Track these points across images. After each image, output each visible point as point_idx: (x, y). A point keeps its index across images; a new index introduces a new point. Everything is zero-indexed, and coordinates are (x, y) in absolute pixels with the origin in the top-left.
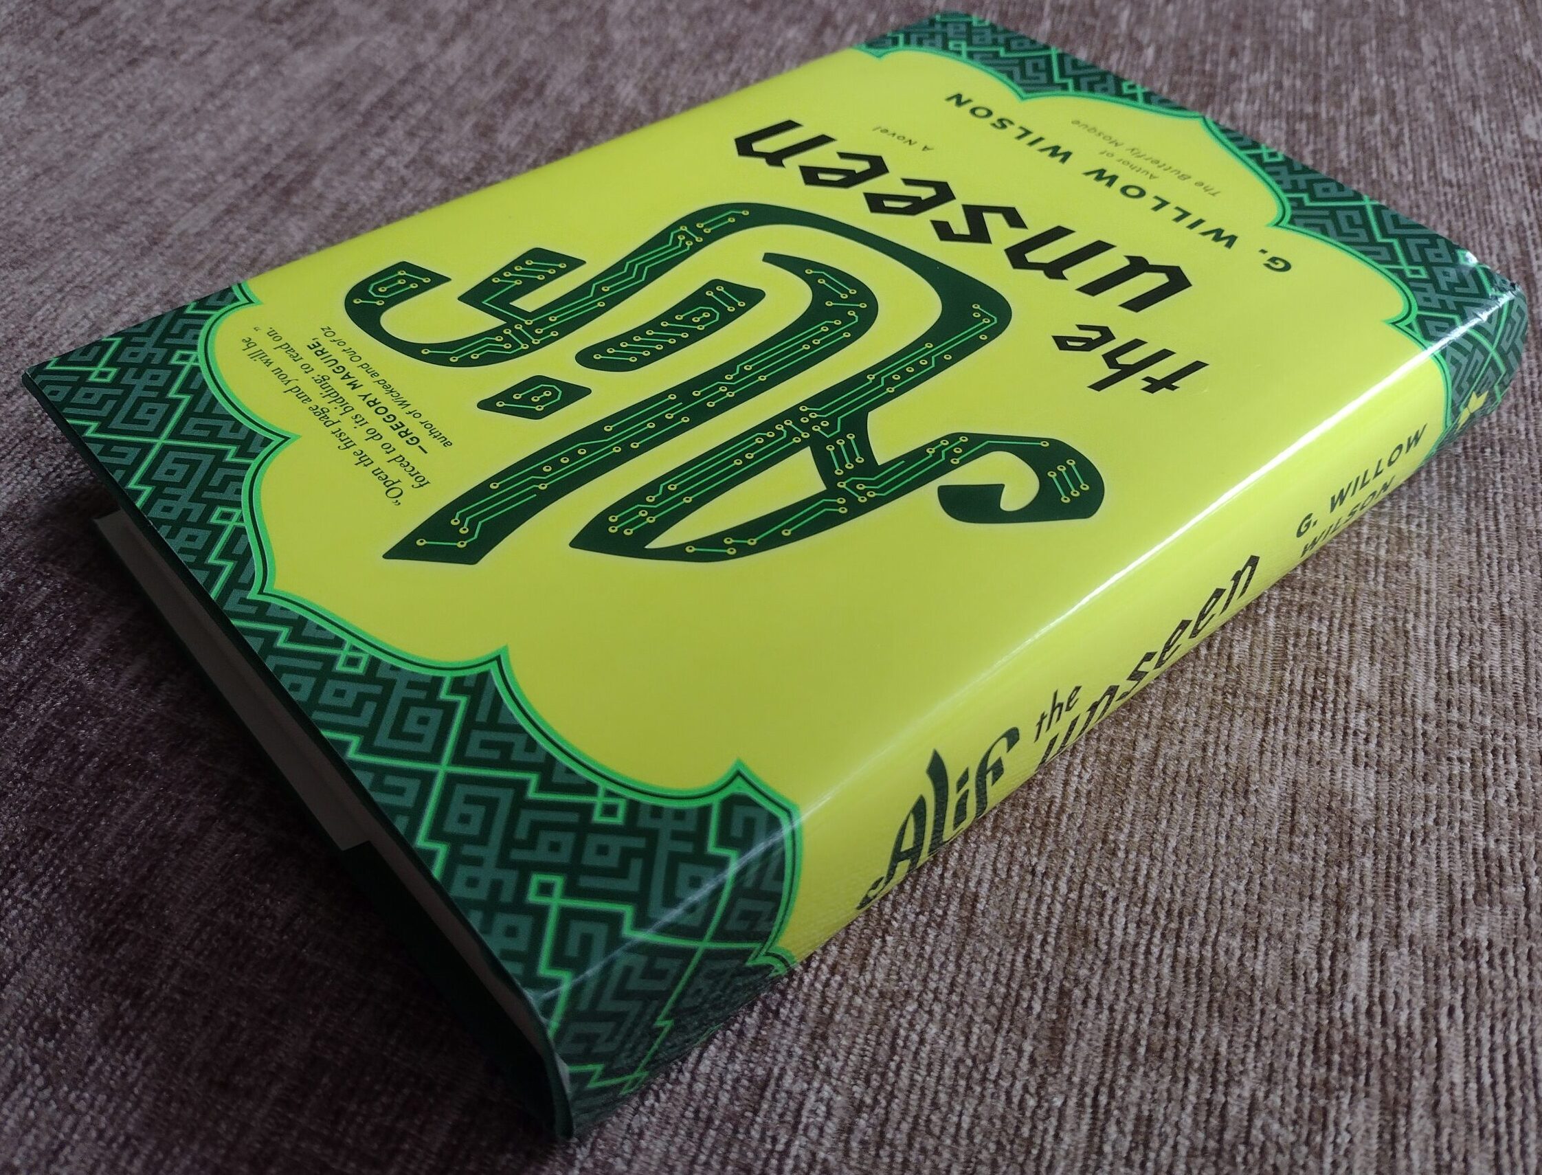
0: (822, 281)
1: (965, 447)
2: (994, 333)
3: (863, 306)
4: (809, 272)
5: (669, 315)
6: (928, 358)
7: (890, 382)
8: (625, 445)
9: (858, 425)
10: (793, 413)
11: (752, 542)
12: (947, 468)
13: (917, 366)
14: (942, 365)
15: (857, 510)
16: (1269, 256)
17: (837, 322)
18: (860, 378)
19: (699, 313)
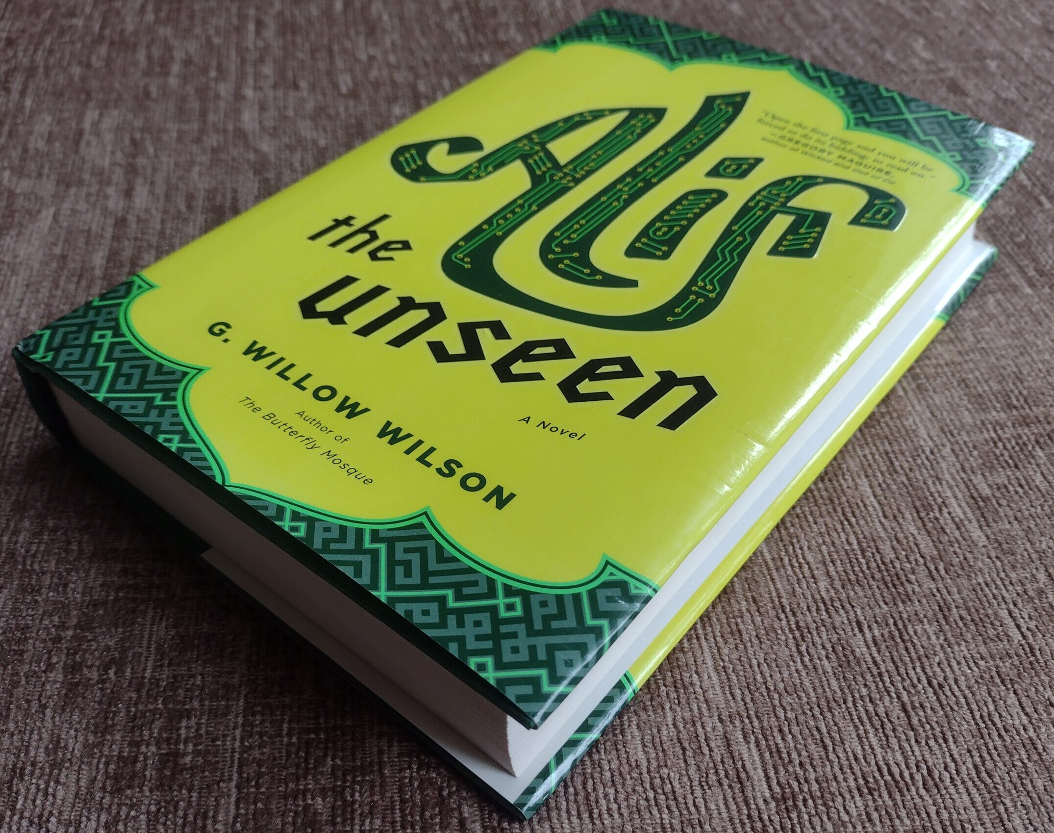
0: (587, 271)
1: (470, 173)
2: (455, 247)
3: (551, 256)
4: (599, 277)
5: (684, 230)
6: (498, 225)
7: (522, 206)
8: (667, 153)
9: (536, 180)
10: (577, 181)
11: (577, 119)
12: (480, 161)
13: (505, 218)
14: (489, 221)
15: (528, 137)
16: (223, 337)
17: (566, 242)
18: (541, 207)
19: (665, 234)
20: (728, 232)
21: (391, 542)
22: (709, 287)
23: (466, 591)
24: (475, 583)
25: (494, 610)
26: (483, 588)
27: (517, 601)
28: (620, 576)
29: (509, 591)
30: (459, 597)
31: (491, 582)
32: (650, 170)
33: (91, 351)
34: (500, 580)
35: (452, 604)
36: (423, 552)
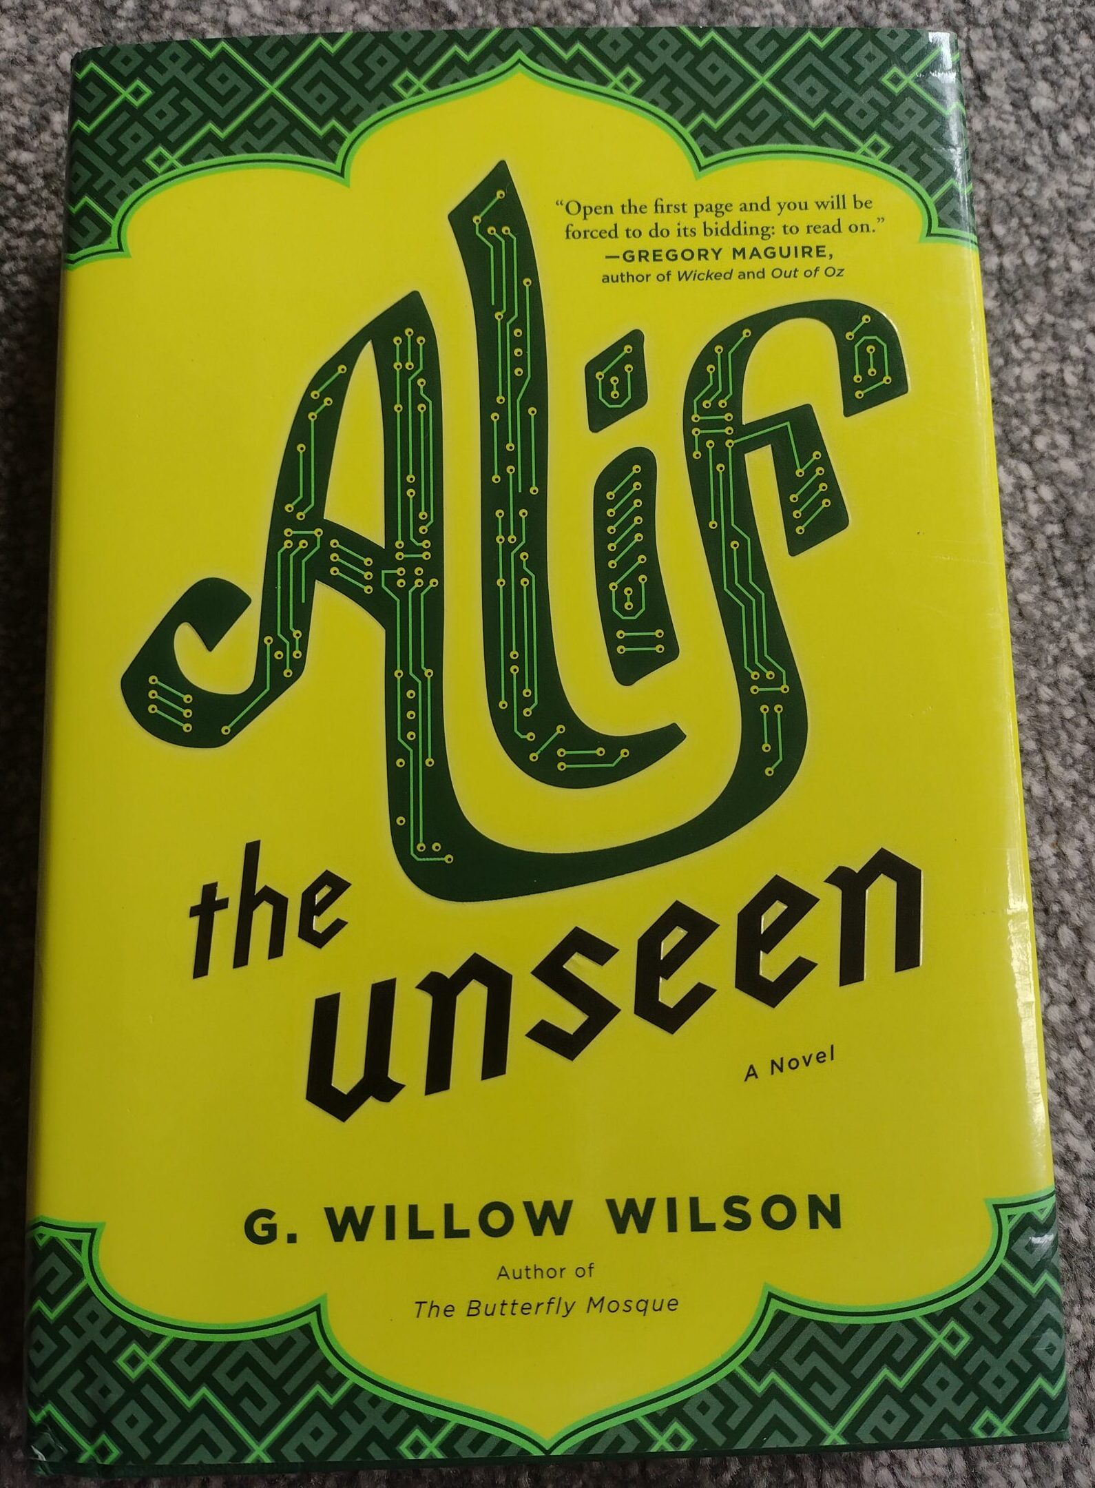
20: (710, 541)
21: (773, 1362)
22: (769, 674)
23: (899, 1355)
24: (897, 1341)
25: (940, 1354)
26: (910, 1340)
27: (952, 1325)
28: (1020, 1212)
29: (938, 1321)
30: (900, 1370)
31: (910, 1324)
32: (510, 469)
33: (148, 1392)
34: (916, 1315)
35: (901, 1383)
36: (813, 1345)
